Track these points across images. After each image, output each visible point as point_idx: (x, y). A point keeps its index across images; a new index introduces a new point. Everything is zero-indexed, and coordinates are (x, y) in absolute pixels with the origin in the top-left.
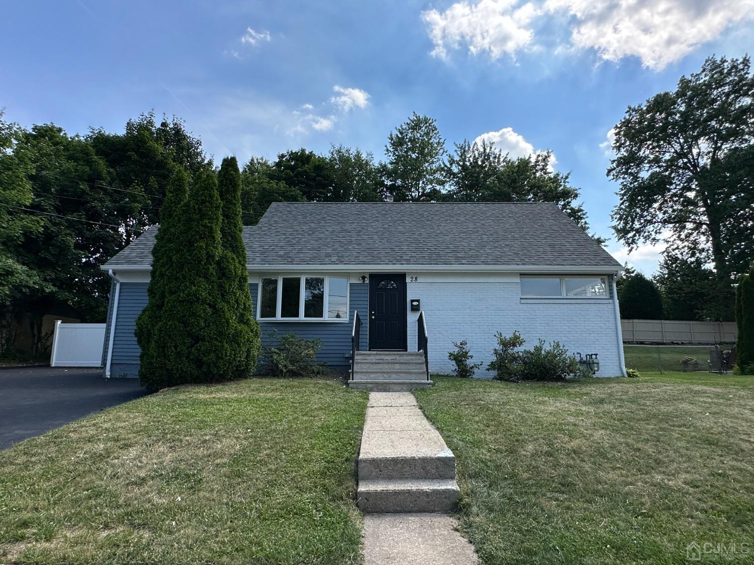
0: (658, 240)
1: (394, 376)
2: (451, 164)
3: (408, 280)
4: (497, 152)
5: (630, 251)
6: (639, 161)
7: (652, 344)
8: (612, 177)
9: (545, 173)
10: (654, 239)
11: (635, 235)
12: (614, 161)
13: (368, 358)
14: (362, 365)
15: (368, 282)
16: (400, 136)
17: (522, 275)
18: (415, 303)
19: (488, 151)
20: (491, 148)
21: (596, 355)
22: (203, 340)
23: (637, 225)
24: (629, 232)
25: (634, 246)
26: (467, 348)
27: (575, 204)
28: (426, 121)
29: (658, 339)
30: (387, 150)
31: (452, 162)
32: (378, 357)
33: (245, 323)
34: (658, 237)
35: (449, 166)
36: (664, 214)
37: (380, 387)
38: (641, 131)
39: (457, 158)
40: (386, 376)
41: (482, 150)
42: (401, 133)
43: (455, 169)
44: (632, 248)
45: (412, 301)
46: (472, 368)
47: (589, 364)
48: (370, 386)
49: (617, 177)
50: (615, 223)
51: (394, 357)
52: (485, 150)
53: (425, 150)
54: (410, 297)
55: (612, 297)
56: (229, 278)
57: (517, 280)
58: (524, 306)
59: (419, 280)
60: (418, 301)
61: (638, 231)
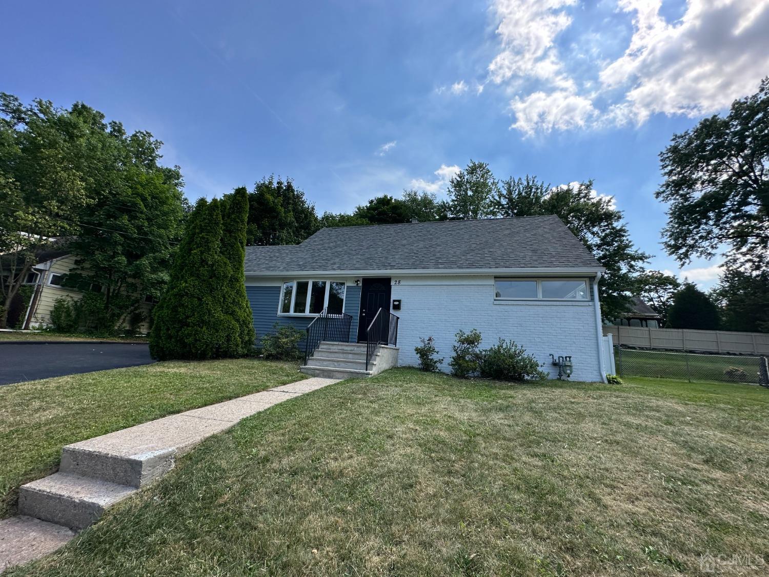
0: (714, 255)
1: (342, 364)
2: (500, 198)
3: (393, 283)
4: (539, 184)
5: (683, 265)
6: (691, 184)
7: (704, 353)
8: (662, 199)
9: (588, 199)
10: (710, 254)
11: (687, 251)
12: (663, 185)
13: (332, 347)
14: (323, 354)
15: (361, 285)
16: (459, 179)
17: (496, 277)
18: (396, 303)
19: (531, 184)
20: (533, 181)
21: (570, 357)
22: (188, 326)
23: (690, 241)
24: (680, 248)
25: (687, 261)
26: (432, 344)
27: (617, 225)
28: (481, 166)
29: (713, 348)
30: (449, 191)
31: (500, 195)
32: (340, 347)
33: (231, 314)
34: (714, 251)
35: (498, 200)
36: (721, 229)
37: (326, 374)
38: (689, 156)
39: (505, 192)
40: (336, 364)
41: (526, 183)
42: (460, 177)
43: (504, 202)
44: (684, 263)
45: (394, 301)
46: (436, 362)
47: (561, 366)
48: (318, 372)
49: (666, 199)
50: (666, 239)
51: (352, 348)
52: (528, 183)
53: (480, 188)
54: (393, 297)
55: (592, 300)
56: (218, 278)
57: (492, 282)
58: (497, 307)
59: (402, 283)
60: (399, 301)
61: (692, 247)
